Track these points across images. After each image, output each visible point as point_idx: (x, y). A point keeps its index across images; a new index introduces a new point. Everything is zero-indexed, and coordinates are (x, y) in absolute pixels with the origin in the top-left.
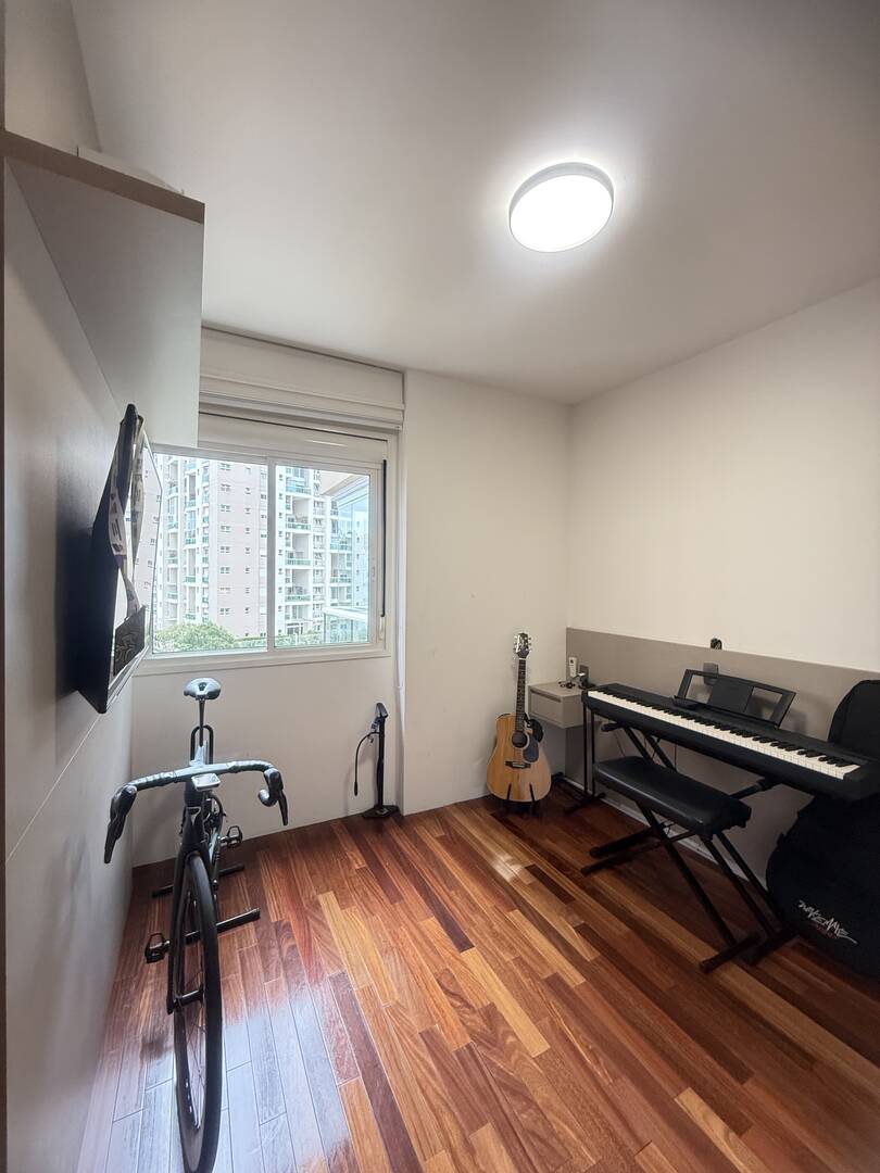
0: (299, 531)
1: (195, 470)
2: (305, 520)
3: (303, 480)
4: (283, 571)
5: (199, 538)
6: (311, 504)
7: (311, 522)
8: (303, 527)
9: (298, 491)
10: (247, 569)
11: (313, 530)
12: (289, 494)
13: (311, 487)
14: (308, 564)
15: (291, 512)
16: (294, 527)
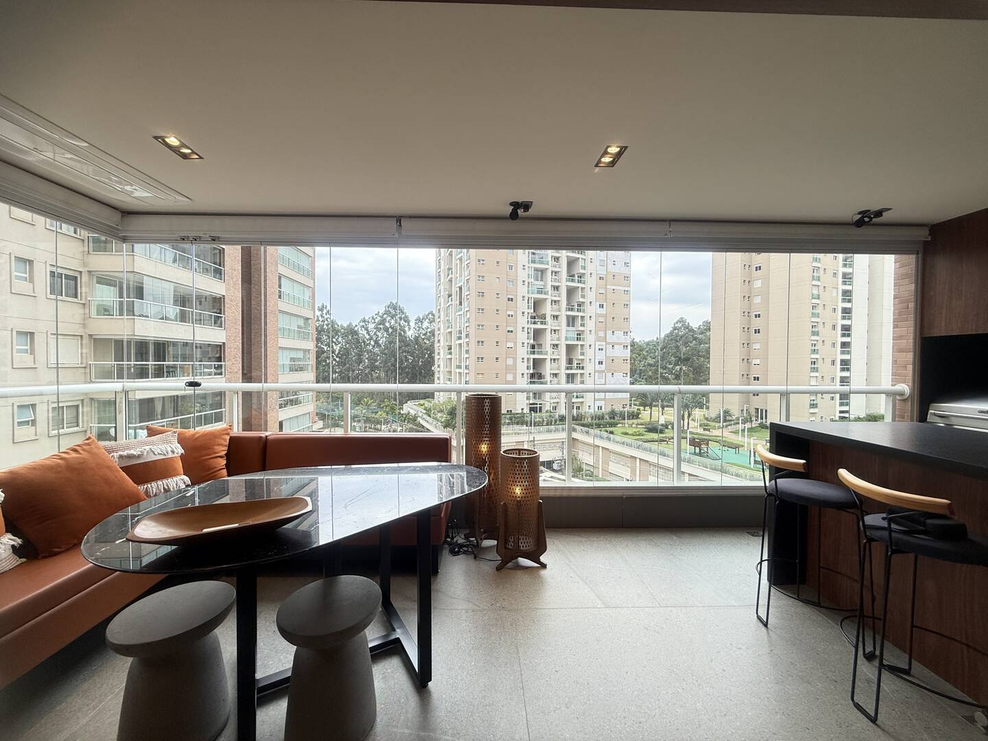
0: (539, 326)
1: (462, 283)
2: (544, 317)
3: (542, 283)
4: (525, 360)
5: (463, 335)
6: (549, 303)
7: (548, 319)
8: (542, 323)
9: (538, 292)
10: (497, 359)
11: (550, 324)
12: (530, 295)
13: (549, 288)
14: (546, 354)
15: (532, 311)
16: (535, 323)
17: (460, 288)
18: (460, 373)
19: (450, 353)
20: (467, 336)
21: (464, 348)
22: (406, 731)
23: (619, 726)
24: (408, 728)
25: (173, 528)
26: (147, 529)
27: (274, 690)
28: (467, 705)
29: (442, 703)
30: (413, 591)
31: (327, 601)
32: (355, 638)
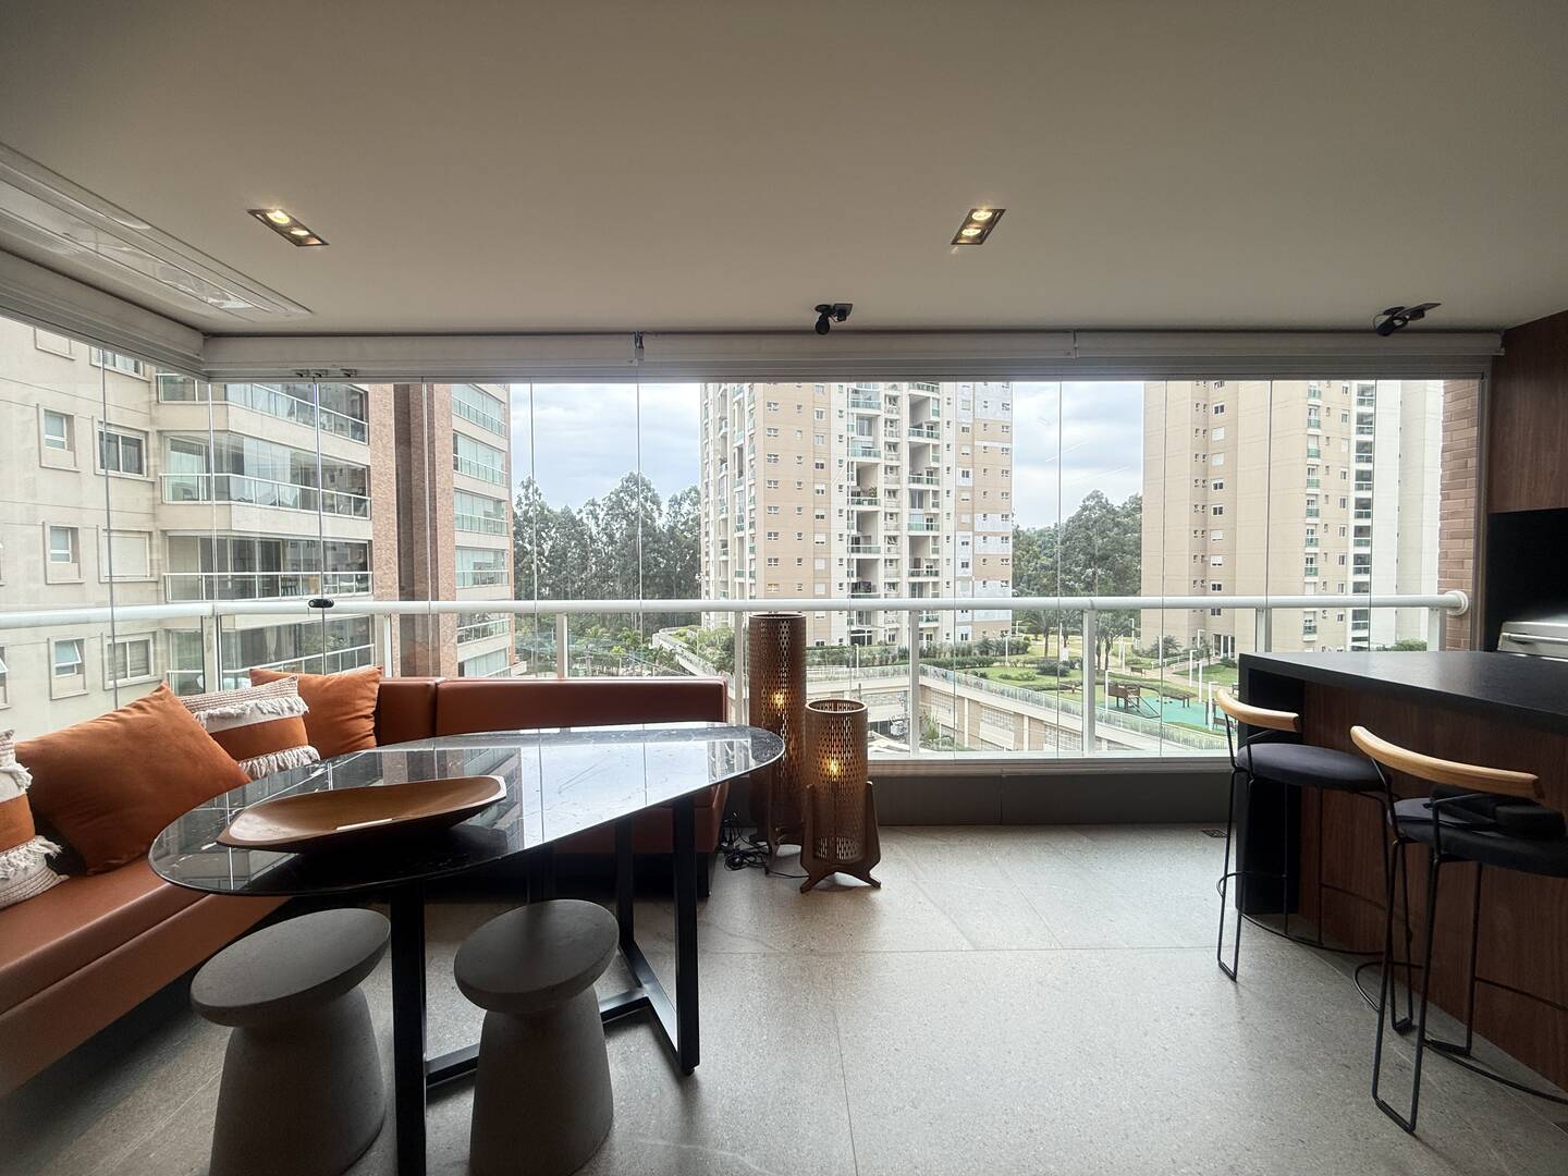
17: (740, 449)
18: (741, 584)
19: (725, 553)
20: (752, 525)
21: (747, 545)
22: (660, 1142)
23: (997, 1136)
24: (662, 1138)
25: (290, 826)
26: (249, 827)
27: (452, 1079)
28: (755, 1103)
29: (716, 1098)
30: (669, 924)
31: (533, 938)
32: (580, 996)
